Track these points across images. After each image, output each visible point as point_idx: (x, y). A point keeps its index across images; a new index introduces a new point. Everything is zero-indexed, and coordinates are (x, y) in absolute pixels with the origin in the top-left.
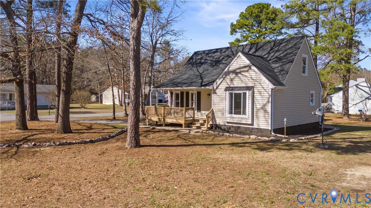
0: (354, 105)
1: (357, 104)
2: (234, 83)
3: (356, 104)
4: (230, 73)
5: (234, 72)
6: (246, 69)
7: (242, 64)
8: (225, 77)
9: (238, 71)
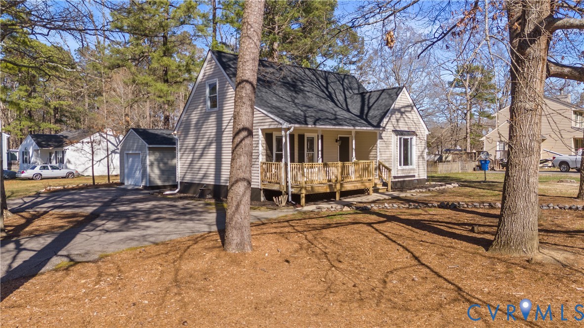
0: (97, 162)
1: (102, 160)
2: (400, 126)
3: (100, 161)
4: (395, 112)
5: (399, 110)
6: (409, 109)
7: (405, 102)
8: (391, 117)
9: (403, 110)
